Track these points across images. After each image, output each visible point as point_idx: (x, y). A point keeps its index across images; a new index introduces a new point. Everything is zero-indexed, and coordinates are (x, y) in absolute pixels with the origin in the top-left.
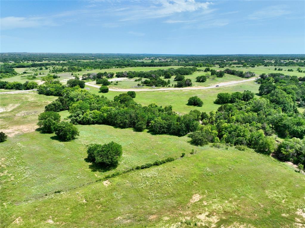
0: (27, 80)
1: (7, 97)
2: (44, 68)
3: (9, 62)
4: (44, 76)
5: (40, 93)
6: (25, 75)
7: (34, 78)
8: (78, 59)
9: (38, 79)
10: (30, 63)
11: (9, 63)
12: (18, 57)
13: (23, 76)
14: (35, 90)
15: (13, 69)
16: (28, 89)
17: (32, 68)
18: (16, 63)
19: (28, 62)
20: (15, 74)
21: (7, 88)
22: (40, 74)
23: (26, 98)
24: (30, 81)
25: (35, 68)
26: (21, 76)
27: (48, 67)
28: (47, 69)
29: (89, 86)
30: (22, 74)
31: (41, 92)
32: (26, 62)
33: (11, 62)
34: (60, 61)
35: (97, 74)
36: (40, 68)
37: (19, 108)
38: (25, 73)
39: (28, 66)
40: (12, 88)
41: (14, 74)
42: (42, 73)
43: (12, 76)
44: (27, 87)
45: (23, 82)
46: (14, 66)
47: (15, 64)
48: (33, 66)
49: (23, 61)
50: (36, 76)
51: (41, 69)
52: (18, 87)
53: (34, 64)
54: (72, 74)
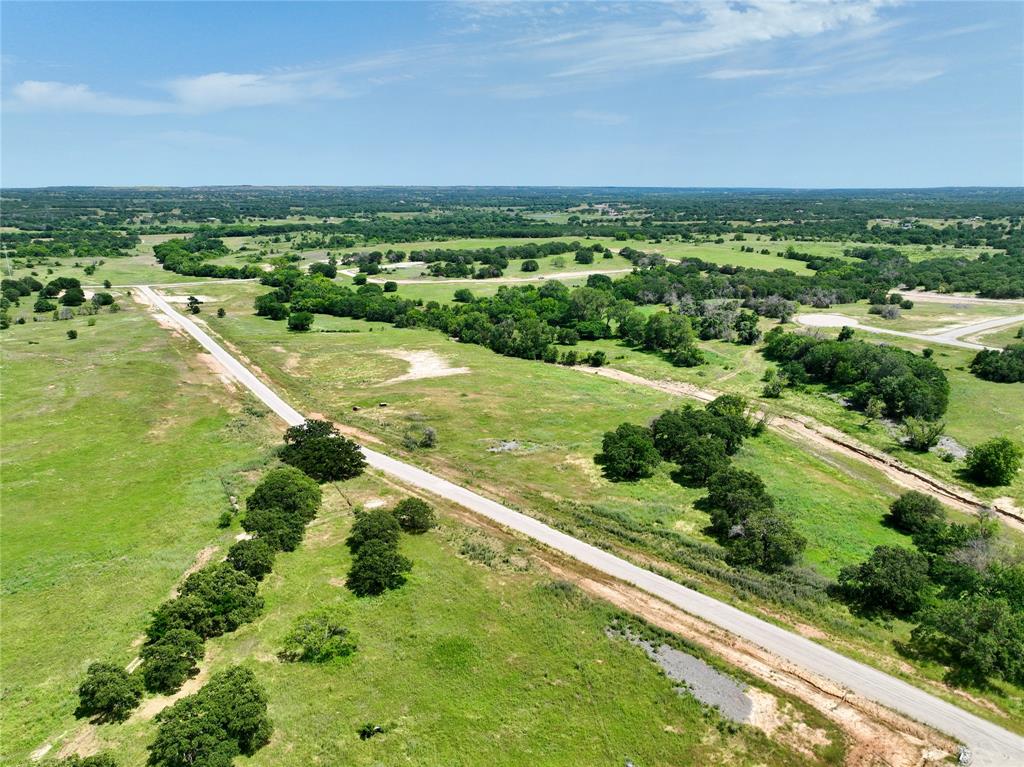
0: (247, 264)
1: (218, 287)
2: (282, 237)
3: (208, 221)
4: (277, 256)
5: (263, 284)
6: (244, 253)
7: (259, 260)
8: (379, 211)
9: (265, 262)
10: (257, 223)
11: (209, 224)
12: (228, 205)
13: (239, 255)
14: (258, 279)
15: (221, 239)
16: (247, 277)
17: (260, 238)
18: (224, 225)
19: (251, 221)
20: (225, 251)
21: (215, 276)
22: (272, 252)
23: (245, 290)
24: (251, 265)
25: (265, 238)
26: (235, 255)
27: (292, 234)
28: (288, 240)
29: (343, 275)
30: (237, 252)
31: (265, 283)
32: (246, 222)
33: (212, 221)
34: (329, 217)
35: (370, 255)
36: (274, 237)
37: (235, 298)
38: (243, 249)
39: (251, 234)
40: (223, 277)
41: (223, 251)
42: (275, 251)
43: (220, 255)
44: (245, 274)
45: (240, 267)
46: (222, 232)
47: (223, 228)
48: (263, 231)
49: (241, 216)
50: (263, 257)
51: (277, 241)
52: (232, 274)
53: (265, 227)
54: (329, 254)
